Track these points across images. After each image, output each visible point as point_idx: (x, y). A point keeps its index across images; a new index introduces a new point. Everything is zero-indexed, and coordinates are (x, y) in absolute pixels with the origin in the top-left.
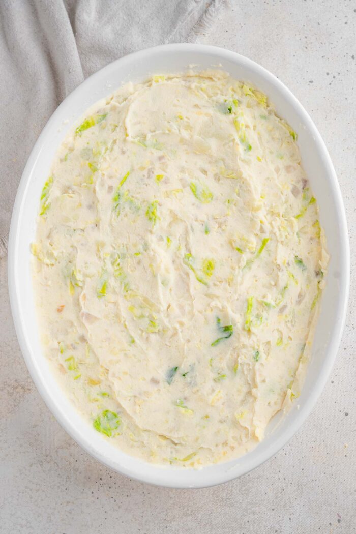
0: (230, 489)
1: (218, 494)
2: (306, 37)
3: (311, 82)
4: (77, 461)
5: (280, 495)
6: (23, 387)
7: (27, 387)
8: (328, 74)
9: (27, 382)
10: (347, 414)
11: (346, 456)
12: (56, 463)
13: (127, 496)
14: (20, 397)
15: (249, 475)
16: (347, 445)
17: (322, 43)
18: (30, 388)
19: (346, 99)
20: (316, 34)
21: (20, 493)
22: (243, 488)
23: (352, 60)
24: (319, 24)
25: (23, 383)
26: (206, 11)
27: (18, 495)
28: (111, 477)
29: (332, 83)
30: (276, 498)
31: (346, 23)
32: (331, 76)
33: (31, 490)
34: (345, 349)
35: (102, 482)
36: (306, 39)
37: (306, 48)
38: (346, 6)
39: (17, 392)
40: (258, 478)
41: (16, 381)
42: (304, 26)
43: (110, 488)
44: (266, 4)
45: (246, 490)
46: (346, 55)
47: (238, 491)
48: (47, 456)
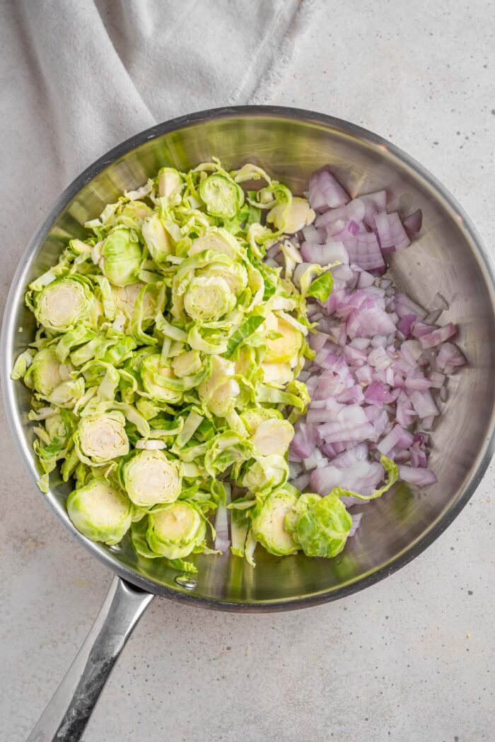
0: (310, 688)
1: (292, 695)
2: (431, 84)
3: (436, 143)
5: (376, 700)
6: (34, 540)
7: (40, 540)
8: (458, 133)
9: (40, 533)
10: (470, 593)
11: (468, 650)
13: (170, 693)
14: (30, 552)
15: (335, 671)
16: (469, 635)
17: (452, 92)
18: (43, 541)
19: (482, 167)
20: (444, 80)
21: (24, 683)
22: (327, 689)
23: (492, 115)
24: (448, 66)
25: (35, 535)
26: (299, 8)
27: (22, 686)
28: (148, 666)
29: (464, 146)
30: (371, 704)
31: (485, 66)
32: (462, 136)
33: (40, 680)
34: (471, 504)
35: (135, 672)
36: (430, 86)
37: (431, 98)
38: (485, 44)
39: (27, 547)
40: (347, 676)
41: (25, 531)
42: (428, 68)
43: (146, 681)
44: (378, 37)
45: (330, 691)
46: (484, 109)
47: (319, 693)
48: (63, 634)
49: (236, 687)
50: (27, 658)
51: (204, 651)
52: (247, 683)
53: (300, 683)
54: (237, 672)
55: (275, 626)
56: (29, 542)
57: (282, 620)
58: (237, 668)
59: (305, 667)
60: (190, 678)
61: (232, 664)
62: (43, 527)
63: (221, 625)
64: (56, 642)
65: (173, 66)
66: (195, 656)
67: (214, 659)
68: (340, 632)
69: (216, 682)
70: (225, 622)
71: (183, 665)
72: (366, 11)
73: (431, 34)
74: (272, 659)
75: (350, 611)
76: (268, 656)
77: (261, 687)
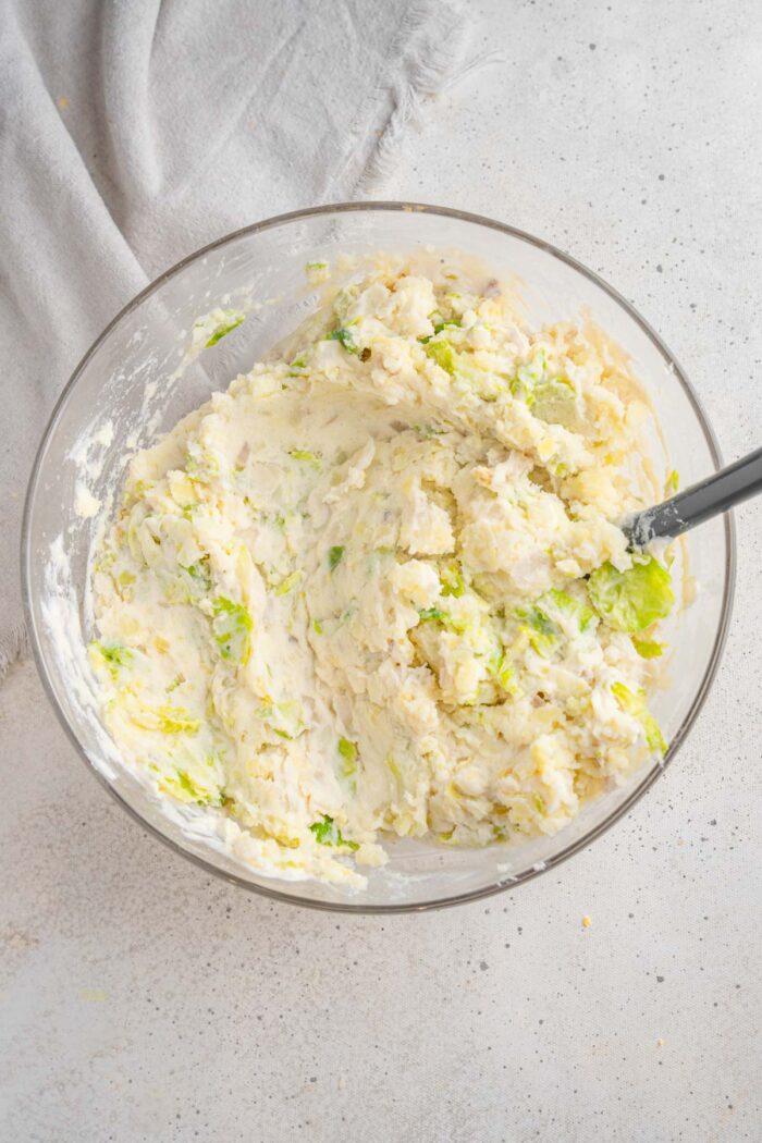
2: (566, 232)
4: (130, 1081)
6: (23, 937)
7: (31, 936)
9: (32, 926)
10: (660, 979)
11: (660, 1063)
12: (90, 1086)
14: (18, 955)
15: (469, 1105)
16: (662, 1042)
17: (596, 242)
18: (37, 937)
20: (585, 225)
22: (460, 1131)
23: (658, 273)
24: (591, 205)
25: (24, 929)
26: (378, 145)
28: (198, 1112)
31: (644, 202)
34: (655, 849)
35: (180, 1122)
36: (566, 236)
38: (642, 169)
39: (13, 947)
40: (487, 1110)
41: (10, 924)
42: (561, 210)
43: (196, 1134)
44: (485, 168)
45: (464, 1134)
46: (645, 265)
47: (448, 1137)
48: (73, 1072)
49: (327, 1136)
50: (22, 1110)
51: (278, 1085)
52: (342, 1130)
53: (418, 1124)
54: (327, 1114)
55: (379, 1044)
56: (16, 941)
57: (389, 1034)
58: (327, 1107)
59: (424, 1101)
60: (260, 1126)
61: (319, 1103)
62: (35, 918)
63: (300, 1047)
64: (62, 1084)
65: (192, 235)
66: (265, 1094)
67: (293, 1097)
68: (474, 1047)
69: (297, 1131)
70: (307, 1042)
71: (248, 1109)
72: (466, 130)
73: (562, 159)
74: (377, 1092)
75: (487, 1016)
76: (371, 1088)
77: (362, 1134)
